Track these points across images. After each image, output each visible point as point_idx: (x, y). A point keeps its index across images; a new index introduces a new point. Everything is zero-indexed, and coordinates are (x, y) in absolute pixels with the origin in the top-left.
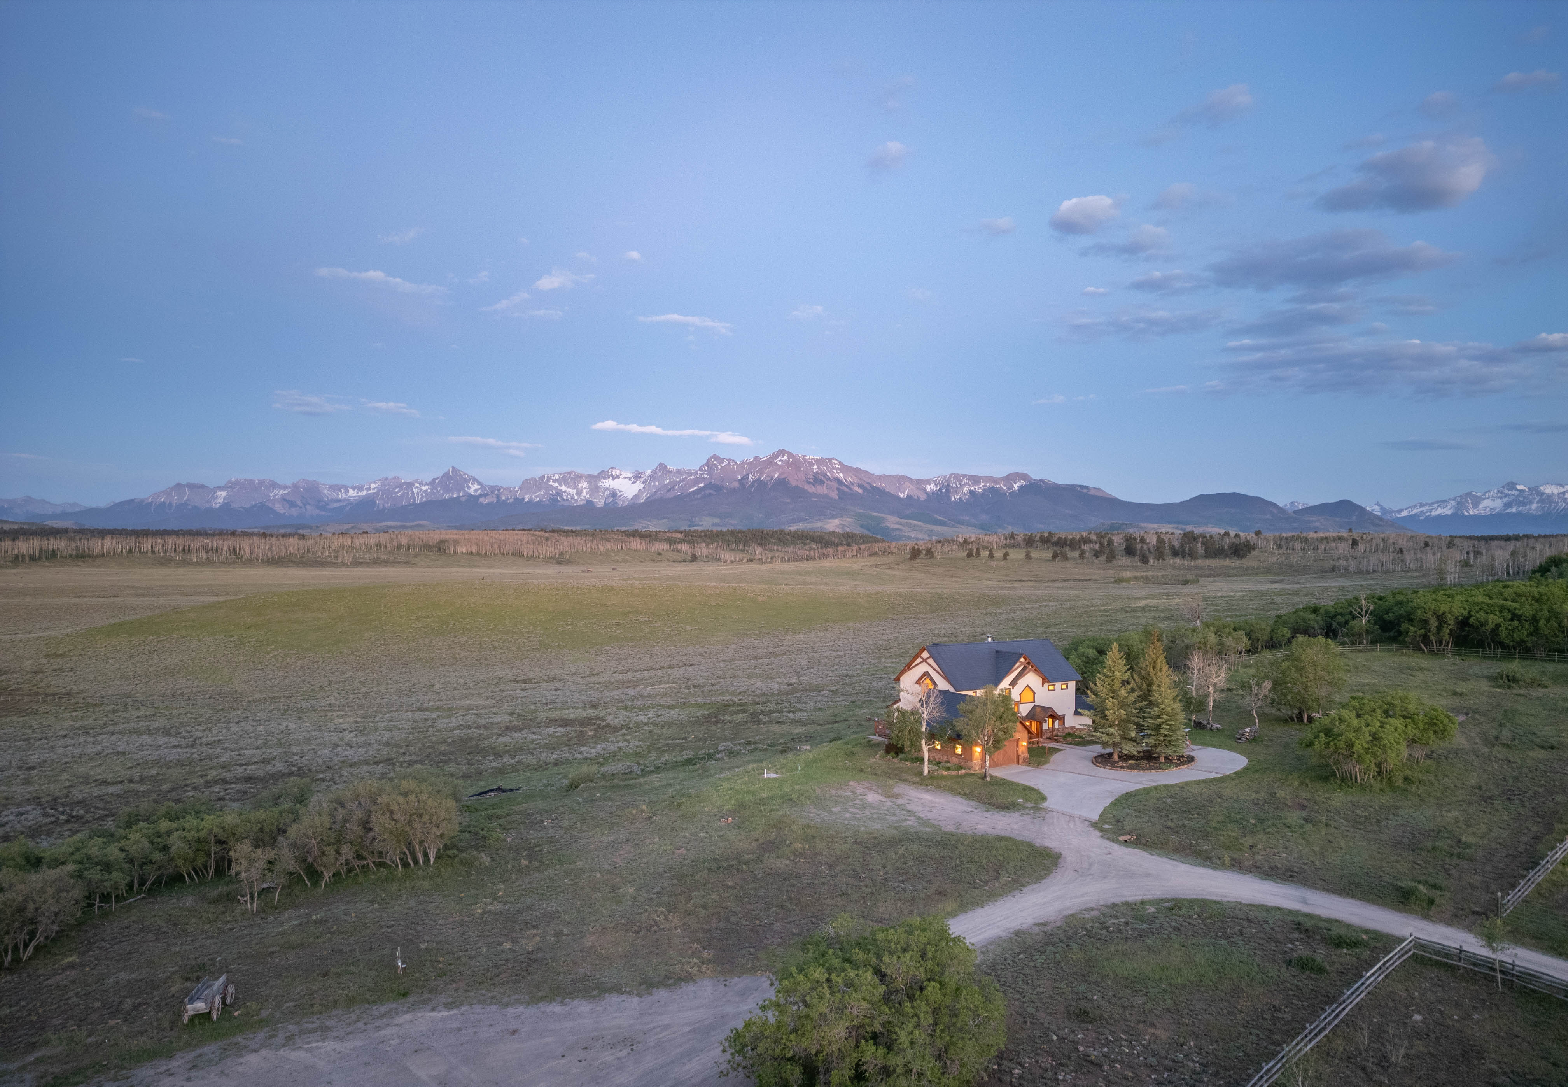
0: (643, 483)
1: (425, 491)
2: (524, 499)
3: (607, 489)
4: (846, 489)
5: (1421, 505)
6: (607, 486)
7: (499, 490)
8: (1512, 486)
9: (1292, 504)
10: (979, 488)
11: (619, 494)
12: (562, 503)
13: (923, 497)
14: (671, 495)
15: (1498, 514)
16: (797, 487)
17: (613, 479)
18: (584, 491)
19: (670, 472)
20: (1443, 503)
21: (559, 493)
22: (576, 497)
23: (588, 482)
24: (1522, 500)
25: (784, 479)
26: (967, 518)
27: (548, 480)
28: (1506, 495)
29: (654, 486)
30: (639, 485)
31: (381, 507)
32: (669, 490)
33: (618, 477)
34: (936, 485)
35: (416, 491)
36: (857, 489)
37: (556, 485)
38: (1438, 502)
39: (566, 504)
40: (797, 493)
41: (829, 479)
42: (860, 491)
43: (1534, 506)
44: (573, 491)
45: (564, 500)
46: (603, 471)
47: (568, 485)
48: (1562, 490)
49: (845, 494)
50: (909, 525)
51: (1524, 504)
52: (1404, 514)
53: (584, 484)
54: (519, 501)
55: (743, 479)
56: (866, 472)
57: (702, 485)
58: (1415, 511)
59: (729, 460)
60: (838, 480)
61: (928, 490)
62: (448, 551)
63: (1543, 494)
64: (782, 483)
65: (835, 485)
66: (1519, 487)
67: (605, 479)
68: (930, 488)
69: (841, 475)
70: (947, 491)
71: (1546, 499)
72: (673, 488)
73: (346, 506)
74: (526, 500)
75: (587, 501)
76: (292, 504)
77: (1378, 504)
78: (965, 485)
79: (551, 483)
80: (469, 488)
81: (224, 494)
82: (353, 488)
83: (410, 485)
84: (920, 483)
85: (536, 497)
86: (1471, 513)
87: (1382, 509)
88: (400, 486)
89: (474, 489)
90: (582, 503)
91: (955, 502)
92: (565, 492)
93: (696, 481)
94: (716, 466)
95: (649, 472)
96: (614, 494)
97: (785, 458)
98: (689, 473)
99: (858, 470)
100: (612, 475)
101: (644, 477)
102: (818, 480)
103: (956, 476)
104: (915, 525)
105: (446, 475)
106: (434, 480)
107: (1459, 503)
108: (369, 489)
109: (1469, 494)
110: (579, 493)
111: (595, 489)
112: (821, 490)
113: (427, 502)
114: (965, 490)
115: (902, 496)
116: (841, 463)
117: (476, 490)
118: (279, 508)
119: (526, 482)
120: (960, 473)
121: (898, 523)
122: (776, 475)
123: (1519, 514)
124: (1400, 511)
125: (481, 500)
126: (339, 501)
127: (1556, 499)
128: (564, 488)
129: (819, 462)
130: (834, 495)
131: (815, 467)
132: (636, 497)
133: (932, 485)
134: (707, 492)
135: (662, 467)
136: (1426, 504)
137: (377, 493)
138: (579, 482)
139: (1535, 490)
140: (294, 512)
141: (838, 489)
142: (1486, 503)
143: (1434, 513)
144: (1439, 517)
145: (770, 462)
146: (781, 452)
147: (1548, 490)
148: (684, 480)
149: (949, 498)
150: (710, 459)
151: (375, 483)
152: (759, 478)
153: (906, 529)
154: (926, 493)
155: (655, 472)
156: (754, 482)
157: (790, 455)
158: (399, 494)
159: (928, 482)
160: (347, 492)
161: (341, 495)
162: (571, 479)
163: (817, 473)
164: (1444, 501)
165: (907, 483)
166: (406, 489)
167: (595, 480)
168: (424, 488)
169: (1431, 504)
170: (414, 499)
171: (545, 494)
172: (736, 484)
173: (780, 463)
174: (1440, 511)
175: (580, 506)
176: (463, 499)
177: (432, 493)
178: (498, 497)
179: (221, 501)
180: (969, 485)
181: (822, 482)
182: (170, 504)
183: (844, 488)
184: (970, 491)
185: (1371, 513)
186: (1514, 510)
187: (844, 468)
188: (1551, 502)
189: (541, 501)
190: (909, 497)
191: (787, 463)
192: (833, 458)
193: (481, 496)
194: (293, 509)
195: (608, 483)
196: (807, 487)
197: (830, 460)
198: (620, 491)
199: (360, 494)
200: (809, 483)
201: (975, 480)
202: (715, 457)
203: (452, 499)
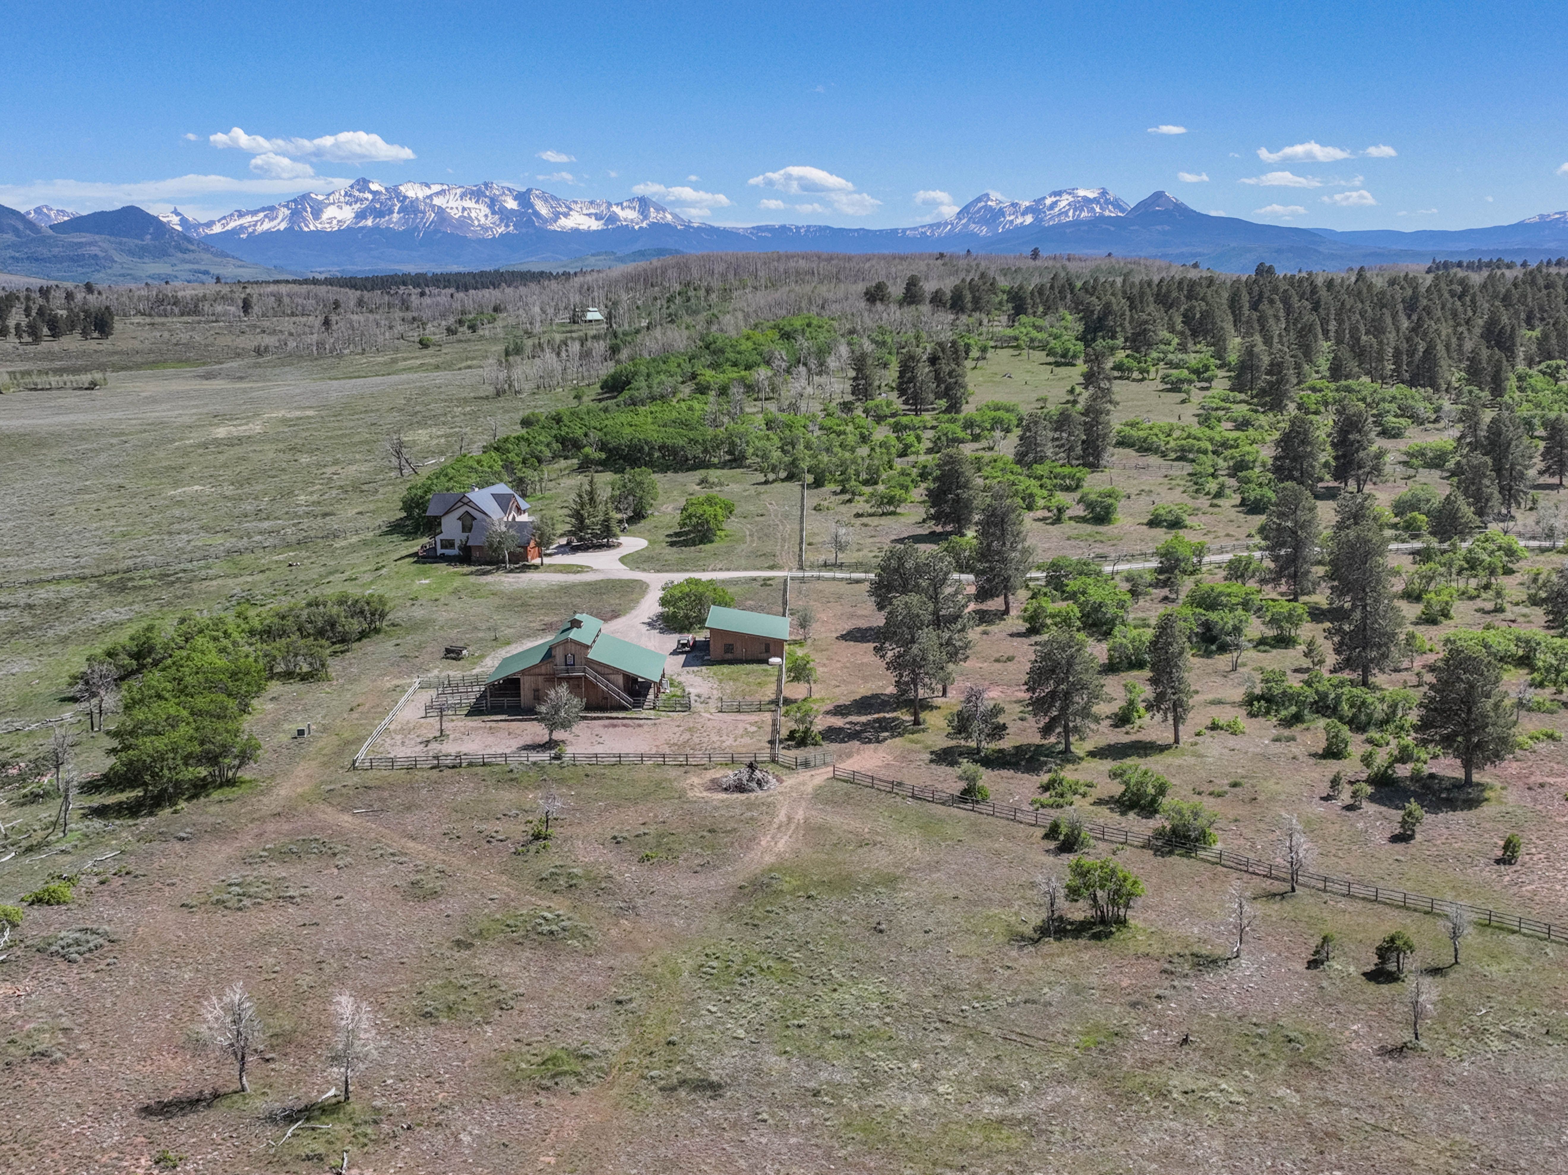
5: (241, 215)
8: (363, 185)
9: (38, 210)
15: (349, 228)
20: (270, 211)
24: (377, 207)
28: (358, 200)
38: (263, 209)
43: (395, 216)
48: (428, 192)
51: (379, 214)
52: (217, 229)
58: (232, 225)
63: (405, 197)
66: (374, 187)
71: (409, 206)
77: (176, 212)
86: (312, 228)
87: (184, 221)
107: (293, 212)
109: (306, 197)
123: (376, 229)
124: (210, 224)
127: (421, 206)
136: (248, 213)
139: (394, 192)
142: (330, 212)
143: (260, 229)
144: (267, 234)
147: (411, 191)
164: (272, 208)
169: (254, 213)
174: (267, 224)
185: (168, 227)
186: (369, 222)
188: (416, 210)
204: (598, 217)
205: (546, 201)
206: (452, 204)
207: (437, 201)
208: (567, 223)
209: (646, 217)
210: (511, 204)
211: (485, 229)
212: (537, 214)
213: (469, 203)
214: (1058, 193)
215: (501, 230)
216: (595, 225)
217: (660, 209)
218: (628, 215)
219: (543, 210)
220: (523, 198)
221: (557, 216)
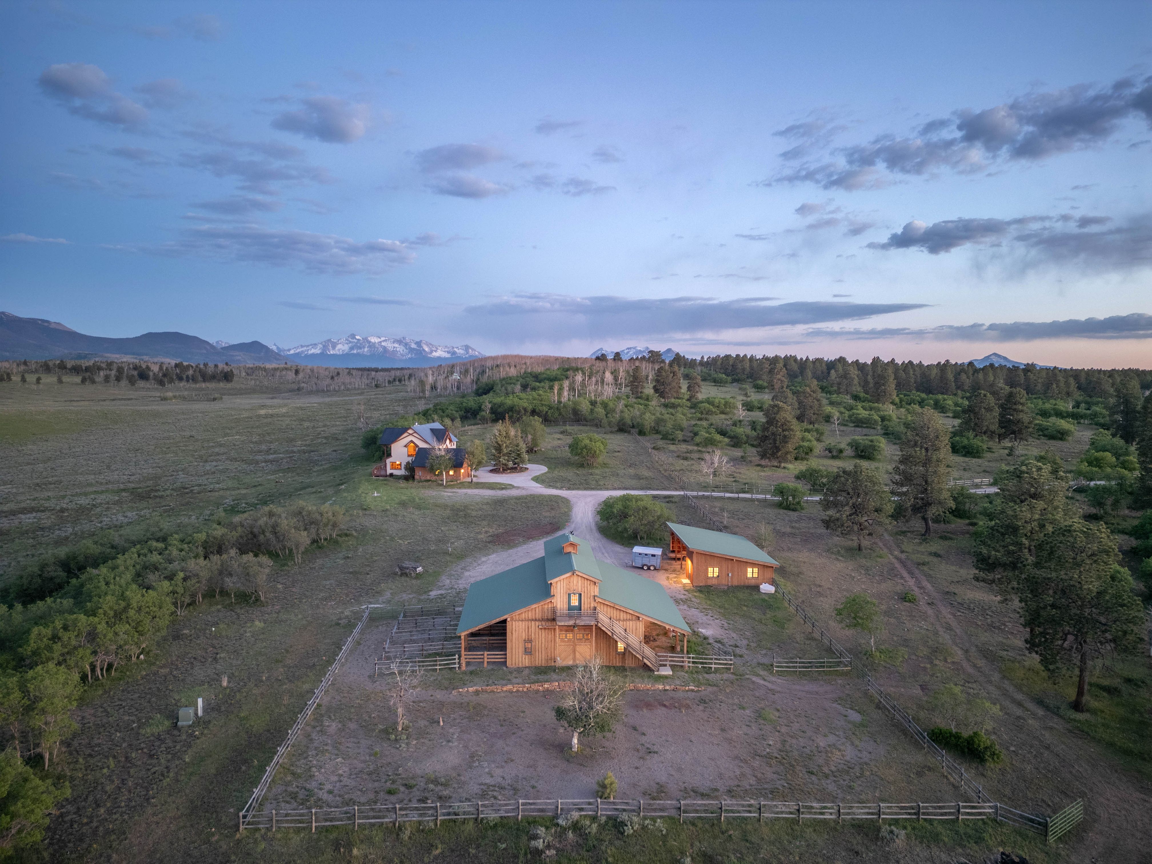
5: (302, 346)
8: (353, 336)
9: (216, 342)
15: (347, 354)
20: (315, 345)
24: (358, 345)
28: (350, 342)
38: (312, 344)
43: (366, 349)
48: (380, 340)
51: (360, 348)
52: (292, 352)
58: (298, 350)
63: (370, 342)
66: (357, 337)
71: (372, 345)
77: (275, 345)
86: (331, 352)
87: (278, 348)
107: (324, 346)
109: (329, 340)
123: (358, 354)
124: (289, 350)
127: (377, 345)
136: (305, 346)
139: (366, 339)
142: (339, 346)
143: (310, 352)
144: (313, 355)
147: (374, 340)
164: (315, 344)
169: (308, 346)
174: (313, 351)
185: (272, 351)
186: (355, 352)
188: (375, 347)
204: (448, 352)
205: (427, 345)
206: (390, 345)
207: (383, 344)
208: (435, 354)
209: (467, 353)
210: (413, 346)
211: (402, 355)
212: (424, 350)
213: (396, 345)
214: (630, 348)
215: (410, 356)
216: (448, 356)
217: (473, 350)
218: (460, 352)
219: (427, 349)
220: (419, 344)
221: (432, 352)
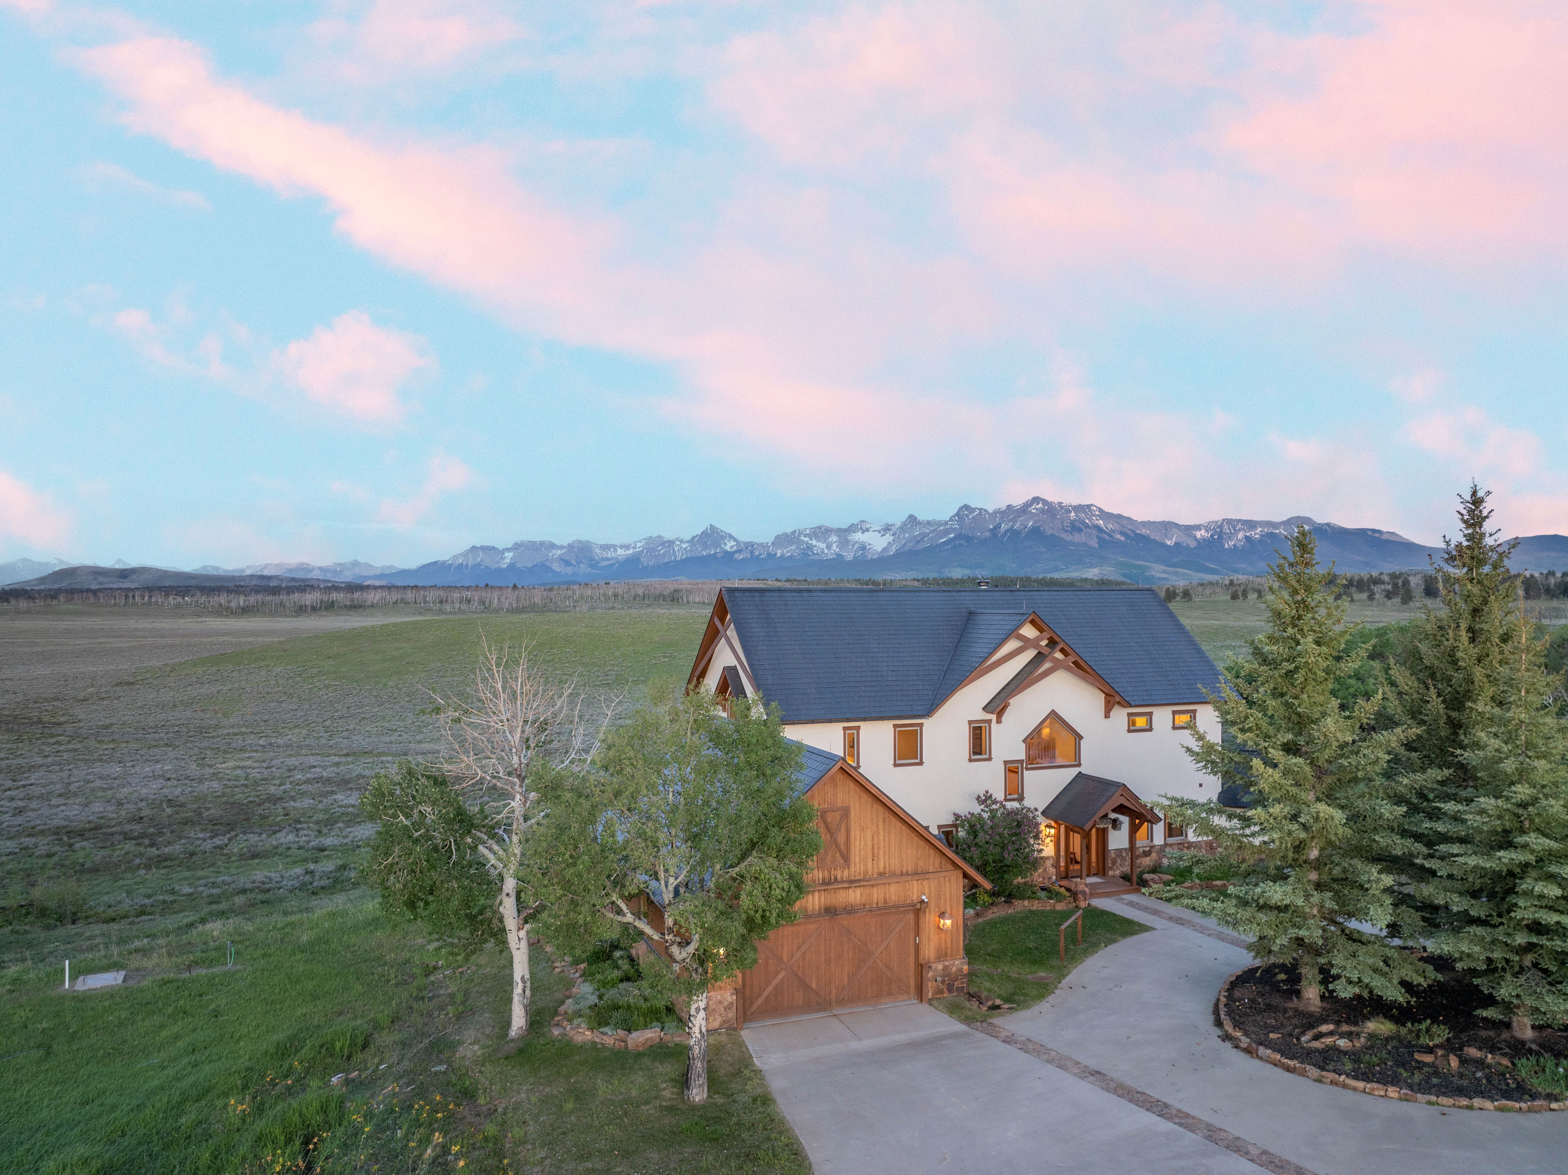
0: (893, 535)
1: (685, 549)
2: (776, 554)
3: (857, 542)
4: (1107, 537)
6: (857, 539)
7: (752, 546)
10: (1256, 534)
11: (868, 547)
12: (813, 557)
13: (1193, 544)
14: (920, 547)
16: (1052, 535)
17: (863, 533)
18: (834, 545)
19: (920, 523)
21: (810, 547)
22: (826, 551)
23: (838, 536)
25: (1039, 527)
26: (1243, 566)
27: (799, 535)
29: (904, 537)
30: (888, 538)
31: (645, 564)
32: (918, 542)
33: (867, 530)
34: (1207, 531)
35: (676, 548)
36: (1118, 536)
37: (806, 539)
39: (817, 558)
40: (1052, 542)
41: (1087, 526)
42: (1122, 538)
44: (823, 546)
45: (814, 554)
46: (853, 524)
47: (818, 539)
49: (1106, 541)
50: (1177, 574)
53: (833, 538)
54: (771, 556)
55: (995, 528)
56: (1129, 519)
57: (952, 536)
59: (980, 510)
60: (1098, 528)
61: (1199, 536)
62: (680, 601)
64: (1036, 532)
65: (1094, 532)
67: (855, 532)
68: (1200, 534)
69: (1101, 522)
70: (1220, 537)
72: (922, 540)
73: (614, 564)
74: (778, 555)
75: (837, 554)
76: (567, 563)
78: (1239, 530)
79: (802, 538)
80: (725, 544)
81: (509, 555)
82: (621, 547)
83: (671, 543)
84: (1189, 529)
85: (788, 552)
88: (663, 544)
89: (729, 546)
90: (831, 557)
91: (1229, 549)
92: (815, 546)
93: (946, 532)
94: (967, 516)
95: (899, 524)
96: (863, 548)
97: (1040, 505)
98: (940, 523)
99: (1119, 517)
100: (861, 528)
101: (894, 529)
102: (1076, 527)
103: (1230, 522)
104: (1184, 574)
105: (704, 533)
106: (694, 537)
108: (635, 548)
110: (829, 547)
111: (844, 543)
112: (1078, 538)
113: (687, 559)
114: (1241, 535)
115: (1169, 543)
116: (1100, 510)
117: (732, 547)
118: (556, 567)
119: (778, 537)
120: (1234, 518)
121: (1164, 572)
122: (1030, 524)
125: (736, 556)
126: (608, 559)
128: (814, 542)
129: (1079, 508)
130: (1094, 543)
131: (1073, 514)
132: (885, 549)
133: (1203, 532)
134: (957, 542)
135: (912, 519)
137: (642, 551)
138: (829, 536)
140: (569, 570)
141: (1098, 537)
145: (1025, 509)
146: (1036, 500)
148: (933, 531)
149: (1222, 545)
150: (961, 509)
151: (640, 542)
152: (1012, 527)
153: (1174, 578)
154: (1196, 540)
155: (904, 524)
156: (1007, 531)
157: (1045, 502)
158: (662, 552)
159: (1198, 527)
160: (616, 550)
161: (610, 554)
162: (822, 532)
163: (1075, 521)
165: (1174, 530)
166: (668, 547)
167: (843, 533)
168: (684, 546)
170: (675, 557)
171: (796, 548)
172: (988, 534)
173: (1034, 511)
175: (830, 559)
176: (719, 555)
177: (691, 551)
178: (751, 552)
179: (508, 561)
180: (1244, 530)
181: (1080, 530)
182: (467, 565)
183: (1104, 535)
184: (1246, 537)
187: (1104, 515)
189: (792, 556)
190: (1177, 544)
191: (1042, 511)
192: (1092, 505)
193: (736, 552)
194: (568, 568)
195: (858, 537)
196: (1063, 535)
197: (1089, 506)
198: (870, 545)
199: (627, 552)
200: (1066, 531)
201: (1251, 524)
202: (966, 507)
203: (709, 556)
